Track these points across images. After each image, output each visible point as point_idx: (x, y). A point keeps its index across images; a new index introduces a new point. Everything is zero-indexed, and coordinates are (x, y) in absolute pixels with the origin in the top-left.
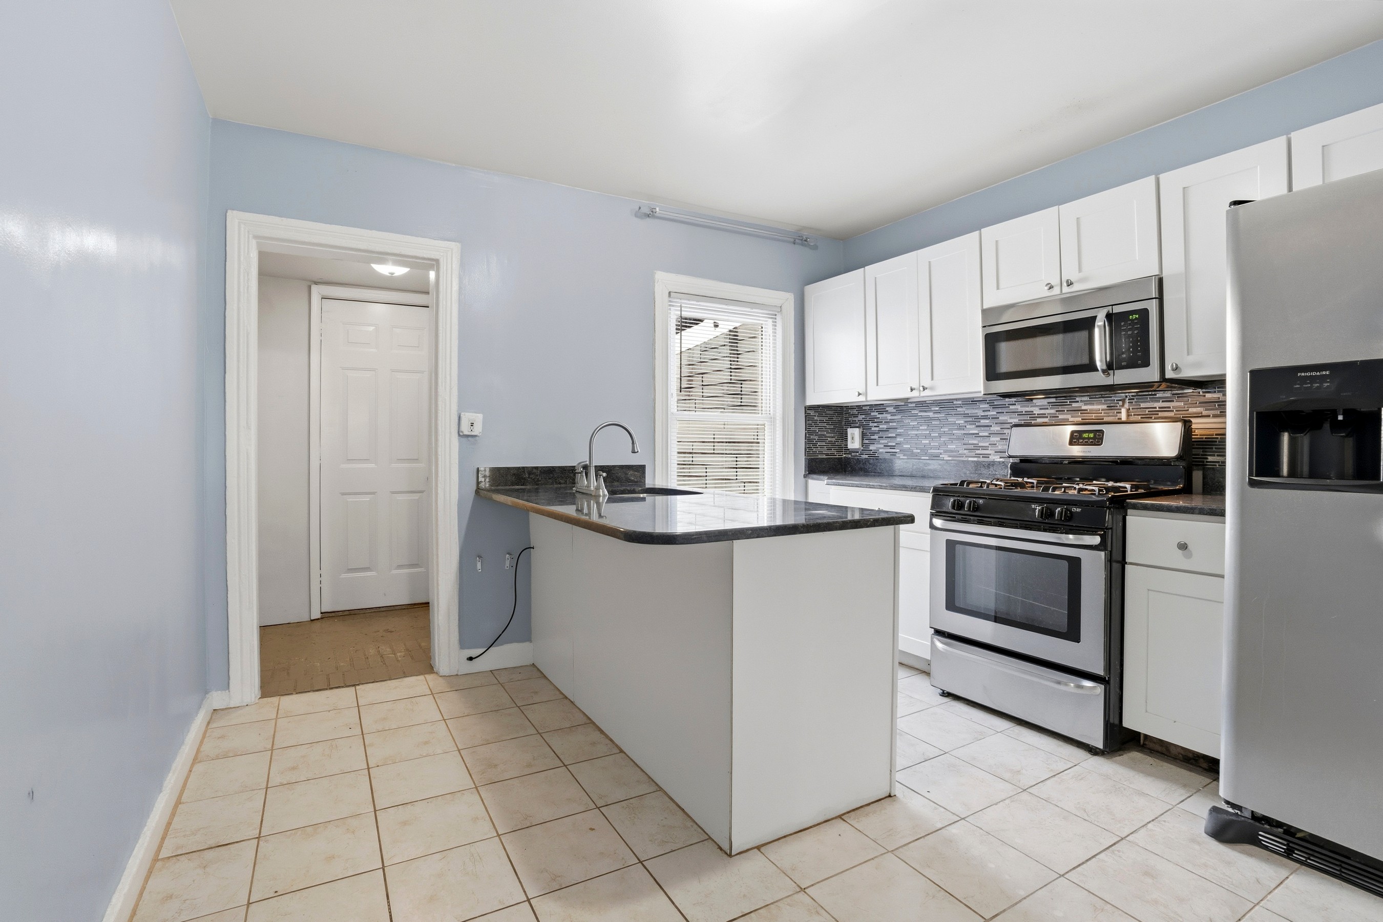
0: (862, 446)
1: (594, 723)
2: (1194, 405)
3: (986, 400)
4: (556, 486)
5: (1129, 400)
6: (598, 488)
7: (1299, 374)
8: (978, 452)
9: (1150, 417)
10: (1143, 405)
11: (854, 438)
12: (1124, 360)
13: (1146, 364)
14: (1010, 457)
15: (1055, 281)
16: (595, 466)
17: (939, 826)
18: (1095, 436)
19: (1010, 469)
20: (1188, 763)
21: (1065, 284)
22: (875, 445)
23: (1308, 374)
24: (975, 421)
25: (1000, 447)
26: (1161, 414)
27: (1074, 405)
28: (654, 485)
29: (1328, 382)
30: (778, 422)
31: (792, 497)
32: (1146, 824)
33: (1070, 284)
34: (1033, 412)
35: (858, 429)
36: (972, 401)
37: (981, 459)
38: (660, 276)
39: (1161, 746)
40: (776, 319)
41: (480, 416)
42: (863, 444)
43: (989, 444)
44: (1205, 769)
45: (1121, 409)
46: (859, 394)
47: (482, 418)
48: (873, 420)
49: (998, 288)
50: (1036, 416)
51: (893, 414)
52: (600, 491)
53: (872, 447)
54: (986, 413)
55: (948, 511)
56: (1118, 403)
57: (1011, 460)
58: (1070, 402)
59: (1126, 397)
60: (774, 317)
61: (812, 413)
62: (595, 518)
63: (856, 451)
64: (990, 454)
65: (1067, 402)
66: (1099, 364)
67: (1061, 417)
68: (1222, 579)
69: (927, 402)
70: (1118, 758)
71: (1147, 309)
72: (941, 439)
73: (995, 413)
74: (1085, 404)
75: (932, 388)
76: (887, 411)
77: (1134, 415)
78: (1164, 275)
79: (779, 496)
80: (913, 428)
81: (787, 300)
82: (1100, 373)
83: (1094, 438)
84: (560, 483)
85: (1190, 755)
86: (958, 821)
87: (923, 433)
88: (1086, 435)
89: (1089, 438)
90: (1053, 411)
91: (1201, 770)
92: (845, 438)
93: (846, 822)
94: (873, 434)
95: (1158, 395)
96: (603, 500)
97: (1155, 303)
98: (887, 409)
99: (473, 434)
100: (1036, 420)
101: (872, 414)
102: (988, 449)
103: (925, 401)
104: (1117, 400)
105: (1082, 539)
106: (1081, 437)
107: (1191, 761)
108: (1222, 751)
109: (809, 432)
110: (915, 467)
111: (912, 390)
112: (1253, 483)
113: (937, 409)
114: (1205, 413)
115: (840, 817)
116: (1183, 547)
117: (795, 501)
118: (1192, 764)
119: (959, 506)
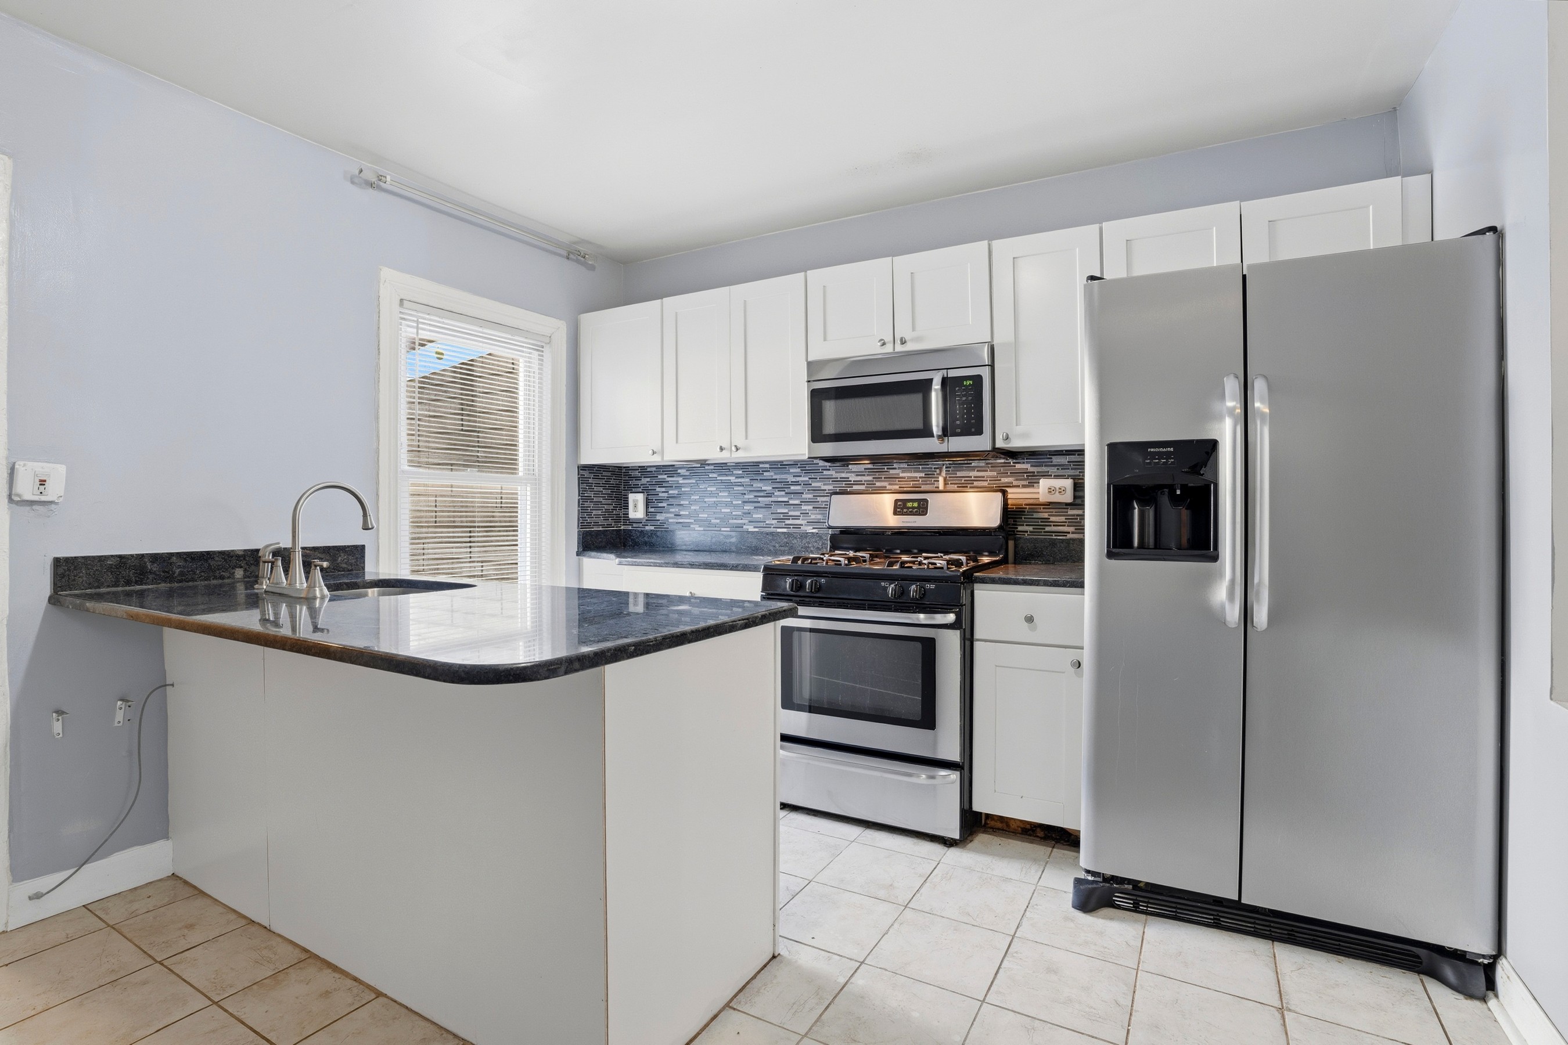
0: (647, 515)
1: (317, 957)
2: (1005, 474)
3: (798, 465)
4: (215, 582)
5: (946, 468)
6: (311, 587)
7: (1149, 450)
8: (787, 522)
9: (964, 486)
10: (959, 474)
11: (637, 507)
12: (958, 427)
13: (979, 432)
14: (830, 527)
15: (888, 338)
16: (303, 548)
17: (842, 980)
18: (919, 505)
19: (830, 542)
20: (1026, 835)
21: (898, 342)
22: (663, 514)
23: (1157, 450)
24: (785, 488)
25: (813, 517)
26: (976, 484)
27: (892, 472)
28: (377, 574)
29: (1172, 458)
30: (544, 485)
31: (563, 583)
32: (1024, 913)
33: (903, 342)
34: (848, 478)
35: (642, 494)
36: (781, 465)
37: (792, 530)
38: (386, 273)
39: (1002, 822)
40: (543, 352)
41: (62, 469)
42: (647, 513)
43: (801, 513)
44: (1041, 838)
45: (938, 478)
46: (654, 453)
47: (65, 472)
48: (660, 484)
49: (825, 340)
50: (852, 482)
51: (685, 477)
52: (315, 590)
53: (659, 517)
54: (798, 479)
55: (785, 593)
56: (936, 471)
57: (830, 531)
58: (887, 469)
59: (943, 465)
60: (540, 349)
61: (586, 474)
62: (305, 632)
63: (638, 521)
64: (802, 525)
65: (884, 469)
66: (936, 429)
67: (878, 484)
68: (1081, 650)
69: (728, 465)
70: (970, 845)
71: (979, 375)
72: (745, 508)
73: (807, 479)
74: (903, 472)
75: (746, 449)
76: (680, 473)
77: (951, 484)
78: (995, 343)
79: (546, 582)
80: (712, 494)
81: (557, 329)
82: (935, 439)
83: (919, 507)
84: (222, 578)
85: (1028, 827)
86: (858, 968)
87: (723, 500)
88: (909, 505)
89: (913, 508)
90: (870, 478)
91: (1039, 839)
92: (623, 504)
93: (739, 1011)
94: (661, 501)
95: (973, 464)
96: (321, 604)
97: (987, 369)
98: (679, 471)
99: (43, 498)
100: (852, 487)
101: (660, 477)
102: (799, 519)
103: (726, 463)
104: (934, 468)
105: (934, 618)
106: (905, 506)
107: (1028, 833)
108: (1081, 822)
109: (583, 499)
110: (714, 540)
111: (722, 449)
112: (1110, 555)
113: (740, 472)
114: (1015, 483)
115: (728, 1005)
116: (1030, 619)
117: (566, 588)
118: (1030, 835)
119: (799, 586)
